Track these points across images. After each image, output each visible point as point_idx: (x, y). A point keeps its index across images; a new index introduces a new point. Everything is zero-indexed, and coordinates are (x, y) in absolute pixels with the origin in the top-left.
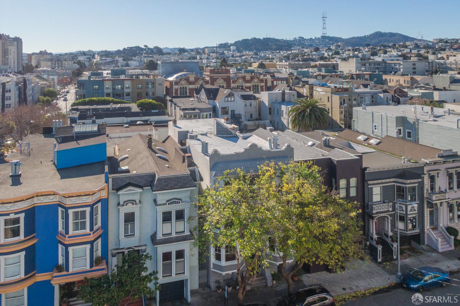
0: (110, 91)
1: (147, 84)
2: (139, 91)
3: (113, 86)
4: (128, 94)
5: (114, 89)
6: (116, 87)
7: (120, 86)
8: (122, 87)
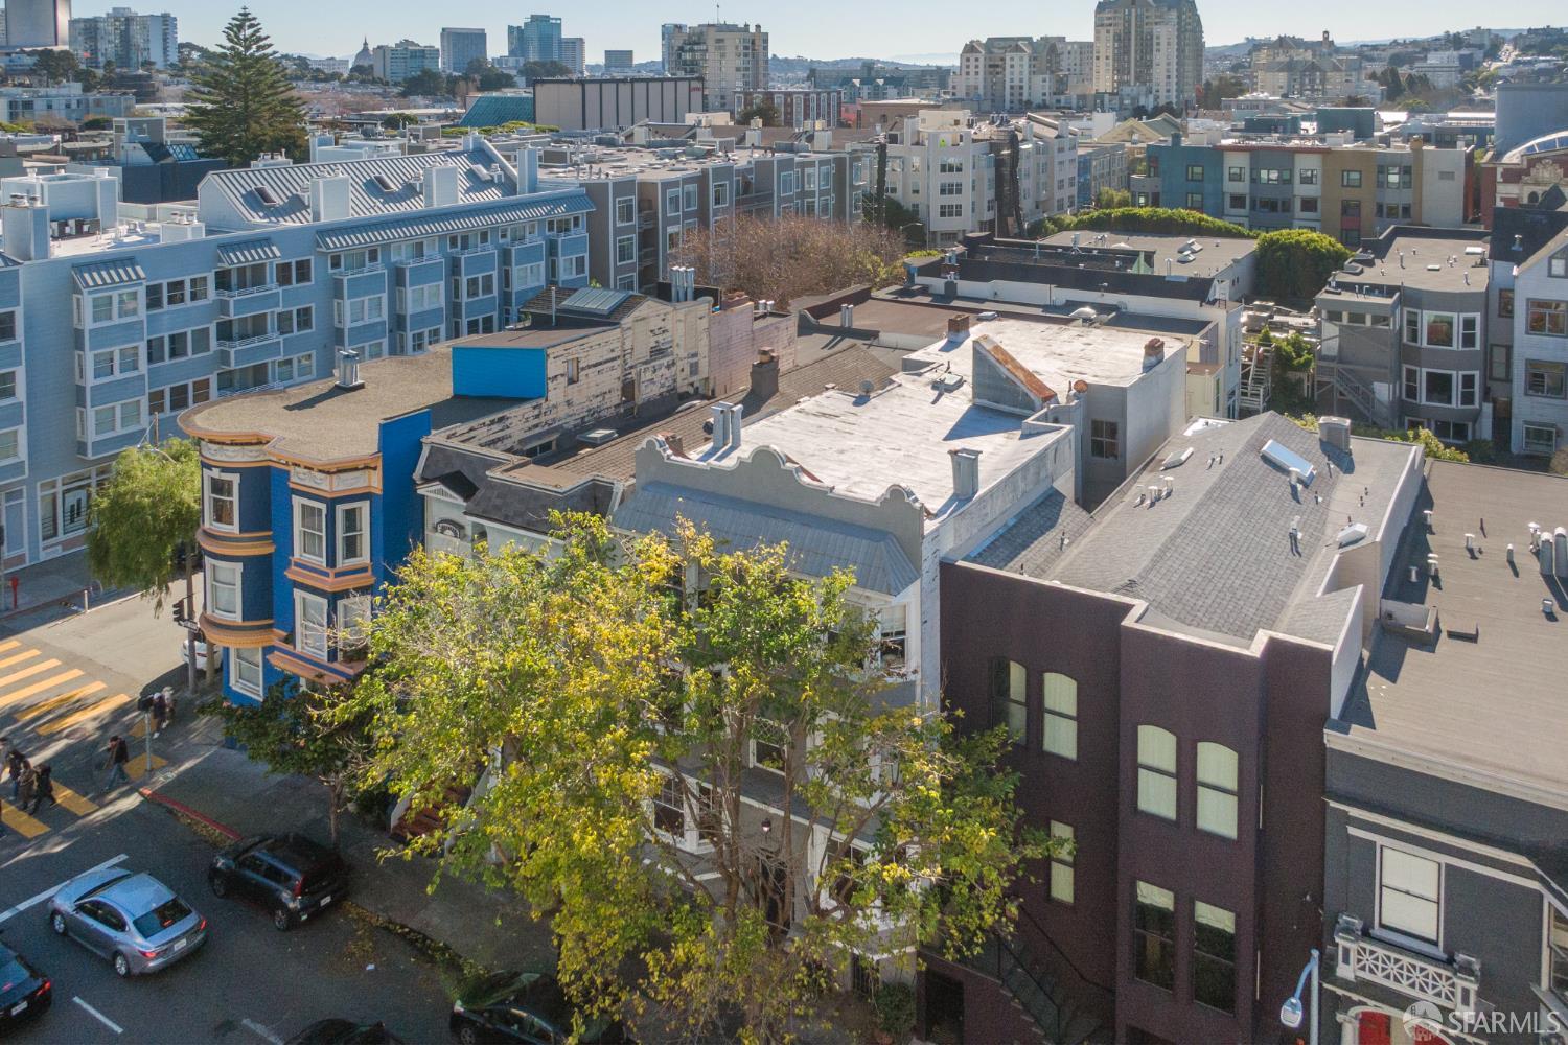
0: (1242, 188)
1: (1383, 170)
2: (1351, 195)
3: (1252, 170)
4: (1309, 204)
5: (1255, 180)
6: (1264, 174)
7: (1274, 175)
8: (1286, 175)
